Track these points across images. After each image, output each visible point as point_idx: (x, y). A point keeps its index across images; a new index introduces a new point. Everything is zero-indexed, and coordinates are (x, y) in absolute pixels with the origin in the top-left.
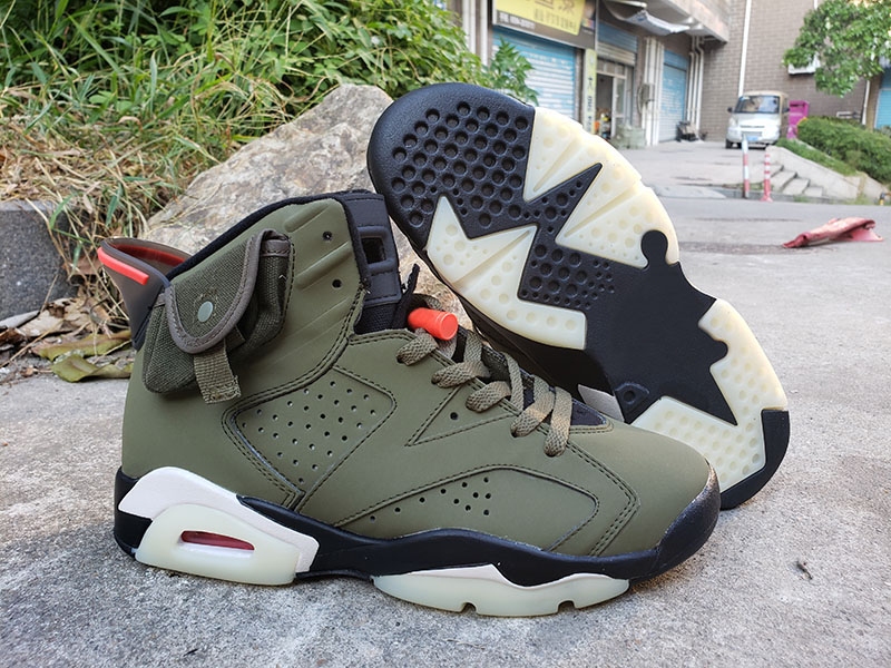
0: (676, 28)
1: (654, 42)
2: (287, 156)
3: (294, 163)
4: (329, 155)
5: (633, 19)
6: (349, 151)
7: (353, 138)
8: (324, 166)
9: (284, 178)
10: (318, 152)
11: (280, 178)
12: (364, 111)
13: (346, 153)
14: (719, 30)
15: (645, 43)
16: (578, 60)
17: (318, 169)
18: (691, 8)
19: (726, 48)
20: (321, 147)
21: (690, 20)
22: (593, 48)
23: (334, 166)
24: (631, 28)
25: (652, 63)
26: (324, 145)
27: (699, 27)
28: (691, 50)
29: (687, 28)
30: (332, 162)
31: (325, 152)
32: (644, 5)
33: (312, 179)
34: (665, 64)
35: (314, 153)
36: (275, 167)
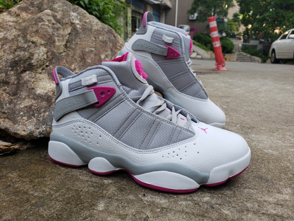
2: (24, 24)
3: (31, 28)
4: (50, 25)
6: (60, 23)
7: (58, 17)
8: (50, 30)
9: (28, 36)
10: (42, 23)
11: (26, 36)
12: (56, 5)
13: (58, 24)
17: (47, 32)
20: (43, 20)
23: (55, 30)
26: (44, 20)
30: (54, 28)
31: (47, 23)
33: (45, 36)
35: (40, 24)
36: (19, 30)
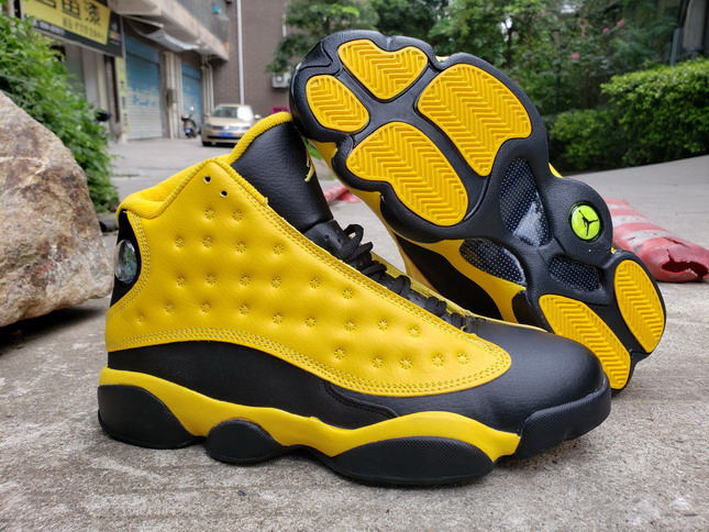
0: (187, 47)
1: (172, 56)
5: (153, 36)
14: (221, 50)
15: (164, 56)
16: (109, 66)
18: (199, 33)
19: (227, 65)
21: (199, 42)
22: (121, 55)
24: (153, 43)
25: (173, 72)
27: (206, 48)
28: (201, 64)
29: (196, 47)
32: (161, 26)
34: (184, 74)
